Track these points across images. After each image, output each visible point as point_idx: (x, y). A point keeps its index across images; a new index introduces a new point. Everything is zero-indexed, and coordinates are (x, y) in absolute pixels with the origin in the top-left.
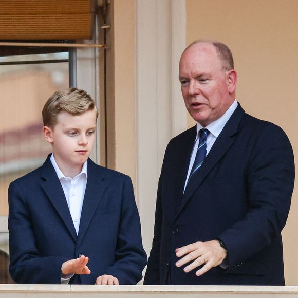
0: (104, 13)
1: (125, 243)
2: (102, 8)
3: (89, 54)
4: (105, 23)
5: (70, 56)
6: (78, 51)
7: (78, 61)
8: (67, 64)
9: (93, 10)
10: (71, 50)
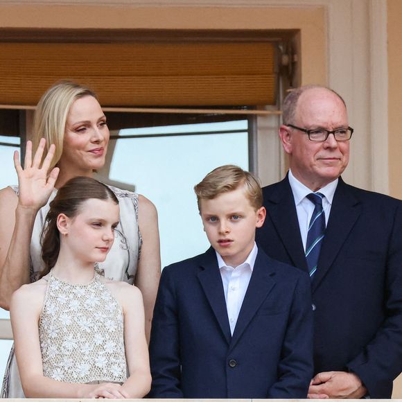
0: (290, 73)
1: (290, 352)
2: (287, 67)
3: (273, 123)
4: (291, 85)
5: (250, 125)
6: (259, 119)
7: (259, 132)
8: (246, 134)
9: (277, 70)
10: (250, 118)
